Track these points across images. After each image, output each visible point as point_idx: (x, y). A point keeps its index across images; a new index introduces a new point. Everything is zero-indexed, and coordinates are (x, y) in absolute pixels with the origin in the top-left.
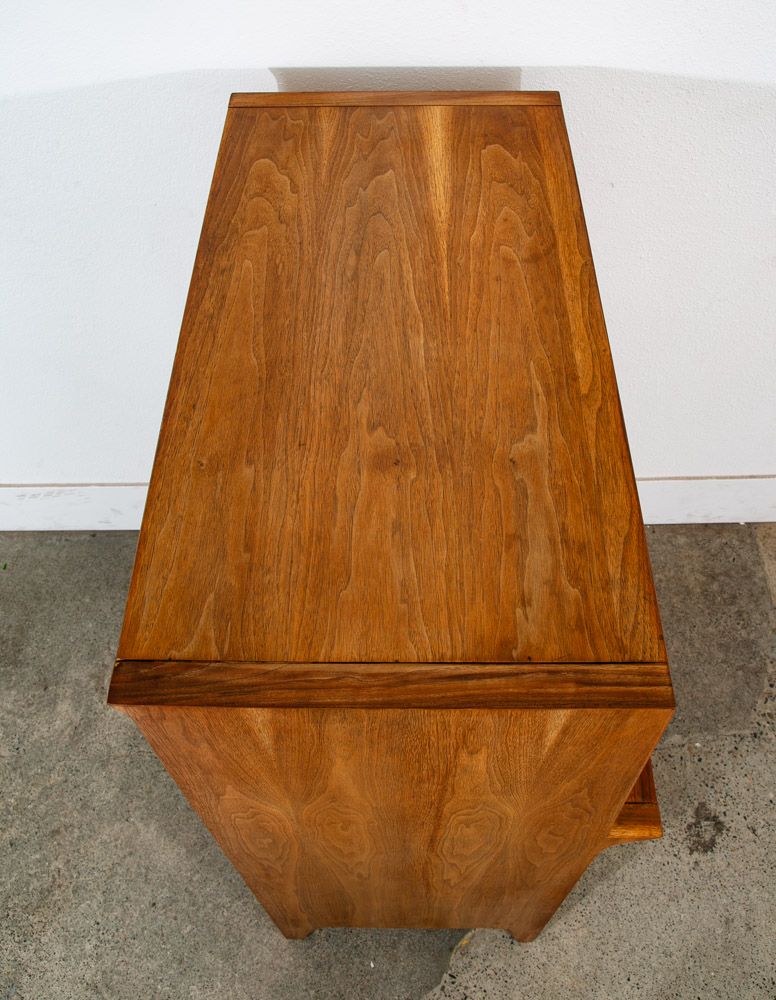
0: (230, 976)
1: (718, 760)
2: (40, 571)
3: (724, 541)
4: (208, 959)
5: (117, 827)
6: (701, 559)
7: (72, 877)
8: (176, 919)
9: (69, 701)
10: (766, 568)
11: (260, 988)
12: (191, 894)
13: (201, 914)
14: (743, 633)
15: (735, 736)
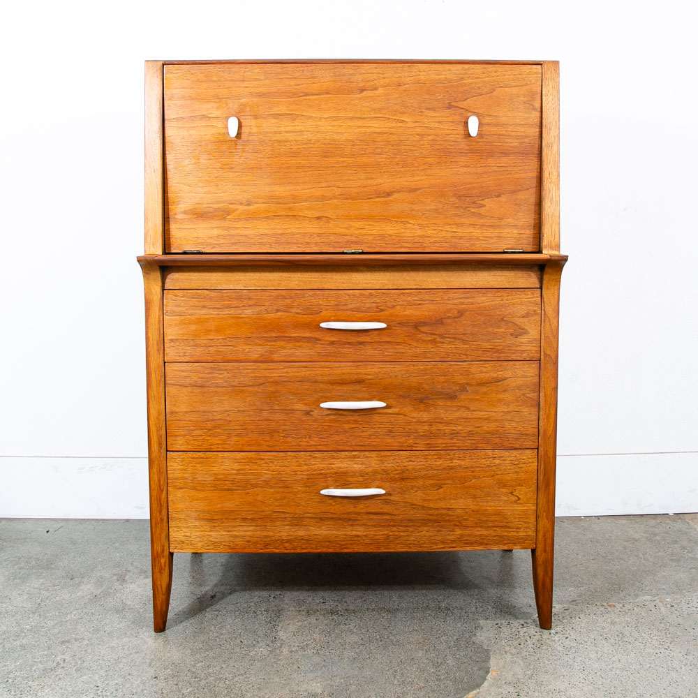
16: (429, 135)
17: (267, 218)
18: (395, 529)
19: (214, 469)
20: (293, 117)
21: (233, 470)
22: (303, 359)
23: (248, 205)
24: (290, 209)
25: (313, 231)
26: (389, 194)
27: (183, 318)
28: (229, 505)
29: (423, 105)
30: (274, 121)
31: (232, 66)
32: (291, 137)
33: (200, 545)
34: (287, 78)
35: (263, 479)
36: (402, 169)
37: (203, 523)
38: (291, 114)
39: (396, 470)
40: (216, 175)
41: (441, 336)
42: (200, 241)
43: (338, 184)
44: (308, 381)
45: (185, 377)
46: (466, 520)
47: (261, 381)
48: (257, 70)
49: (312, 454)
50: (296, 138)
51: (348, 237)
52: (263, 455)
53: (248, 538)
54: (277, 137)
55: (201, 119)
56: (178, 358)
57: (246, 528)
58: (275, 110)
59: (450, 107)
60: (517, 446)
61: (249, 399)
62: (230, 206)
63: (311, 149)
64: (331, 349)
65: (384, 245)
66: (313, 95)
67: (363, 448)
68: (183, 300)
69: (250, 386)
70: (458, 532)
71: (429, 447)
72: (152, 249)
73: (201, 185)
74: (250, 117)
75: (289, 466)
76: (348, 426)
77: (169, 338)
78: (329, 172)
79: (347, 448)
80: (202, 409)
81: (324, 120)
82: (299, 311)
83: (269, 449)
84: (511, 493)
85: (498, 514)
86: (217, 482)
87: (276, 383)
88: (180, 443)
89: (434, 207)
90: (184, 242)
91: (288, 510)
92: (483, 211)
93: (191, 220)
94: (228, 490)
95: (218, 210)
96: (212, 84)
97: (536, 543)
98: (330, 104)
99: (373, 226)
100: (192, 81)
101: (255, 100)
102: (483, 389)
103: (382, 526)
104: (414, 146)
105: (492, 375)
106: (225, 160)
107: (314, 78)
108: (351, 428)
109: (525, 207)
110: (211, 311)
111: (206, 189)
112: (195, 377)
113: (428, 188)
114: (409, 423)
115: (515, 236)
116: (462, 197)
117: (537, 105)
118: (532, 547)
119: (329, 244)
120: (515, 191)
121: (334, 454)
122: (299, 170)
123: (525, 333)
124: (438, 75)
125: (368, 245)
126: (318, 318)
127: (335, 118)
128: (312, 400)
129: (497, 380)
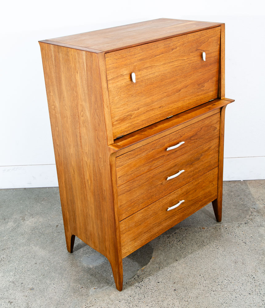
0: (61, 278)
1: (233, 228)
2: (6, 196)
3: (236, 184)
4: (53, 274)
5: (25, 247)
6: (228, 188)
7: (8, 259)
8: (43, 266)
9: (12, 222)
10: (250, 189)
11: (71, 280)
12: (49, 261)
13: (52, 265)
14: (242, 203)
15: (239, 223)
16: (191, 63)
17: (144, 113)
18: (185, 211)
19: (135, 220)
20: (151, 67)
21: (141, 217)
22: (160, 165)
23: (138, 110)
24: (151, 107)
25: (158, 113)
26: (180, 90)
27: (122, 166)
28: (140, 230)
29: (190, 51)
30: (145, 70)
31: (130, 49)
32: (151, 76)
33: (132, 250)
34: (149, 50)
35: (150, 215)
36: (184, 79)
37: (132, 242)
38: (151, 66)
39: (185, 191)
40: (127, 100)
41: (197, 139)
42: (122, 131)
43: (165, 91)
44: (162, 172)
45: (124, 190)
46: (202, 198)
47: (148, 179)
48: (139, 49)
49: (163, 198)
50: (153, 76)
51: (168, 112)
52: (149, 206)
53: (146, 239)
54: (147, 77)
55: (120, 77)
56: (122, 183)
57: (145, 236)
58: (146, 66)
59: (197, 50)
60: (214, 167)
61: (145, 188)
62: (132, 112)
63: (158, 80)
64: (168, 157)
65: (178, 111)
66: (158, 55)
67: (177, 189)
68: (123, 159)
69: (145, 182)
70: (200, 203)
71: (193, 179)
72: (110, 142)
73: (122, 107)
74: (138, 71)
75: (157, 206)
76: (172, 183)
77: (118, 177)
78: (163, 87)
79: (173, 191)
80: (130, 199)
81: (161, 66)
82: (159, 147)
83: (151, 203)
84: (212, 184)
85: (209, 192)
86: (136, 224)
87: (152, 178)
88: (124, 216)
89: (192, 91)
90: (117, 134)
91: (157, 222)
92: (204, 88)
93: (119, 123)
94: (140, 225)
95: (128, 116)
96: (124, 59)
97: (217, 197)
98: (163, 58)
99: (176, 105)
100: (116, 59)
101: (139, 63)
102: (206, 153)
103: (182, 212)
104: (187, 69)
105: (209, 146)
106: (130, 93)
107: (158, 48)
108: (174, 183)
109: (215, 83)
110: (132, 159)
111: (124, 108)
112: (127, 188)
113: (191, 84)
114: (188, 173)
115: (212, 94)
116: (199, 85)
117: (219, 43)
118: (216, 198)
119: (163, 117)
120: (212, 78)
121: (169, 195)
122: (154, 89)
123: (216, 129)
124: (194, 37)
125: (174, 113)
126: (164, 147)
127: (164, 64)
128: (163, 179)
129: (209, 148)
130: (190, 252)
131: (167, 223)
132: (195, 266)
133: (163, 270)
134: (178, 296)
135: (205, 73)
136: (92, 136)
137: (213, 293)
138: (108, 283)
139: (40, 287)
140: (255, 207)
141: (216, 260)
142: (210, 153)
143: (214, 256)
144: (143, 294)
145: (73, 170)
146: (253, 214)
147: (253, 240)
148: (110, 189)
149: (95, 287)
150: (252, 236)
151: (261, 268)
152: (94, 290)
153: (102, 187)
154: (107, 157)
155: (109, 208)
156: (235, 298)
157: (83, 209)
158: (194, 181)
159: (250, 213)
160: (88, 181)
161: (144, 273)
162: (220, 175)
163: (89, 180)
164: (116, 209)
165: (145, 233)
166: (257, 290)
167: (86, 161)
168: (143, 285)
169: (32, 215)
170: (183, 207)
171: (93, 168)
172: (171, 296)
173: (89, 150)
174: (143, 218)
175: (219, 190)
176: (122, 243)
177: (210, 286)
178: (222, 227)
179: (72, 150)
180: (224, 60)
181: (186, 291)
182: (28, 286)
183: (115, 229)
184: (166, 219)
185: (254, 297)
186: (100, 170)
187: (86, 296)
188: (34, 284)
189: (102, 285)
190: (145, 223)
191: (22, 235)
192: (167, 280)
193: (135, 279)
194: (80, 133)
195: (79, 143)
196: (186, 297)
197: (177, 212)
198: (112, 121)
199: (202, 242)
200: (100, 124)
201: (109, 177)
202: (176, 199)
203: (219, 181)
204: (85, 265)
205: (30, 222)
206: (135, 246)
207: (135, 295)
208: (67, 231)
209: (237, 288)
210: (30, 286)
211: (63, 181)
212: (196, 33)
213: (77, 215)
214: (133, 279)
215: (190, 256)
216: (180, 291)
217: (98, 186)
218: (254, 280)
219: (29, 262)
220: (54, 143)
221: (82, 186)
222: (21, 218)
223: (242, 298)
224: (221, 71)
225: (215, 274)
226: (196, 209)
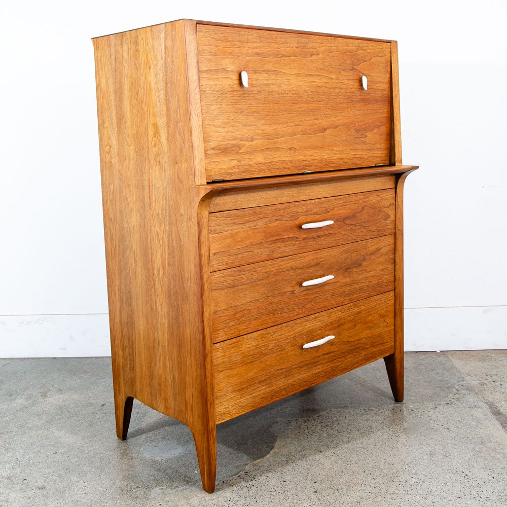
0: (98, 473)
1: (424, 410)
2: (19, 367)
3: (427, 356)
4: (86, 468)
5: (40, 432)
6: (414, 360)
8: (68, 457)
9: (24, 399)
10: (453, 362)
11: (117, 477)
12: (81, 450)
13: (86, 455)
14: (440, 378)
15: (435, 404)
16: (343, 88)
17: (262, 150)
18: (336, 361)
19: (242, 349)
20: (276, 72)
21: (253, 346)
22: (290, 254)
23: (252, 141)
24: (275, 143)
25: (288, 159)
26: (325, 130)
27: (221, 234)
28: (251, 374)
29: (341, 67)
30: (265, 75)
31: (240, 29)
32: (275, 88)
33: (234, 412)
34: (272, 42)
35: (270, 348)
36: (331, 112)
37: (235, 394)
38: (275, 71)
39: (336, 321)
40: (232, 118)
41: (355, 225)
42: (223, 171)
43: (300, 123)
44: (292, 269)
45: (223, 282)
46: (366, 344)
47: (267, 275)
48: (255, 35)
49: (295, 321)
50: (278, 89)
51: (304, 162)
52: (269, 330)
53: (262, 396)
54: (267, 88)
55: (222, 72)
56: (219, 267)
57: (261, 389)
58: (266, 68)
59: (353, 69)
60: (387, 290)
61: (261, 290)
62: (241, 142)
63: (286, 98)
64: (304, 244)
65: (322, 166)
66: (286, 56)
67: (320, 310)
68: (222, 220)
69: (262, 280)
70: (364, 353)
71: (351, 301)
72: (200, 180)
73: (223, 126)
74: (252, 72)
75: (283, 334)
76: (312, 296)
77: (213, 252)
78: (295, 115)
79: (313, 312)
80: (234, 304)
81: (292, 76)
82: (287, 219)
83: (273, 325)
84: (385, 321)
85: (380, 335)
86: (244, 359)
87: (275, 274)
88: (221, 336)
89: (345, 138)
90: (213, 173)
91: (284, 366)
92: (366, 140)
93: (217, 155)
94: (250, 363)
95: (234, 146)
96: (229, 43)
97: (395, 350)
98: (296, 64)
99: (317, 153)
100: (216, 40)
101: (255, 58)
102: (373, 257)
103: (330, 361)
104: (336, 96)
105: (377, 246)
106: (238, 106)
107: (287, 43)
108: (315, 297)
109: (384, 137)
110: (239, 226)
111: (226, 129)
112: (229, 280)
113: (343, 125)
114: (341, 287)
115: (380, 155)
116: (357, 131)
117: (389, 70)
118: (393, 353)
119: (295, 168)
120: (380, 126)
121: (306, 318)
122: (280, 114)
123: (389, 217)
124: (347, 46)
125: (315, 167)
126: (297, 222)
127: (298, 75)
128: (294, 282)
129: (378, 250)
130: (345, 440)
131: (302, 376)
132: (355, 459)
133: (294, 465)
134: (322, 500)
135: (368, 114)
136: (169, 177)
137: (388, 496)
138: (187, 480)
139: (58, 486)
140: (462, 384)
141: (395, 451)
142: (380, 260)
143: (391, 446)
144: (254, 497)
145: (135, 258)
146: (460, 392)
147: (463, 425)
148: (197, 273)
149: (162, 488)
150: (459, 419)
151: (480, 461)
152: (160, 491)
153: (183, 274)
154: (194, 208)
155: (194, 314)
156: (432, 504)
157: (149, 334)
158: (351, 304)
159: (455, 391)
160: (159, 270)
161: (258, 469)
162: (397, 307)
163: (161, 268)
164: (206, 315)
165: (260, 382)
166: (474, 493)
167: (157, 232)
168: (255, 485)
169: (60, 391)
170: (331, 350)
171: (169, 240)
172: (309, 501)
173: (162, 209)
174: (257, 351)
175: (398, 338)
176: (215, 390)
177: (383, 486)
178: (405, 409)
179: (133, 219)
180: (398, 100)
181: (336, 494)
182: (36, 484)
183: (204, 356)
184: (301, 367)
185: (469, 503)
186: (181, 240)
187: (144, 499)
188: (48, 480)
189: (175, 484)
190: (261, 362)
191: (38, 415)
192: (302, 479)
193: (239, 476)
194: (149, 180)
195: (147, 200)
196: (336, 502)
197: (322, 358)
198: (205, 147)
199: (369, 428)
200: (184, 149)
201: (196, 247)
202: (320, 332)
203: (397, 319)
204: (147, 455)
205: (55, 399)
206: (242, 404)
207: (237, 499)
208: (118, 393)
209: (434, 489)
210: (40, 484)
211: (117, 289)
212: (351, 40)
213: (137, 350)
214: (235, 477)
215: (346, 446)
216: (326, 494)
217: (175, 275)
218: (466, 478)
219: (43, 450)
220: (104, 218)
221: (149, 287)
222: (40, 394)
223: (445, 504)
224: (395, 118)
225: (394, 470)
226: (357, 362)
